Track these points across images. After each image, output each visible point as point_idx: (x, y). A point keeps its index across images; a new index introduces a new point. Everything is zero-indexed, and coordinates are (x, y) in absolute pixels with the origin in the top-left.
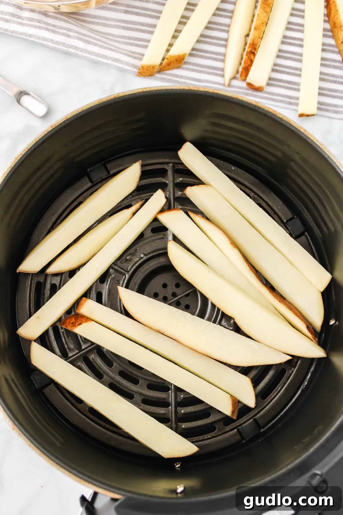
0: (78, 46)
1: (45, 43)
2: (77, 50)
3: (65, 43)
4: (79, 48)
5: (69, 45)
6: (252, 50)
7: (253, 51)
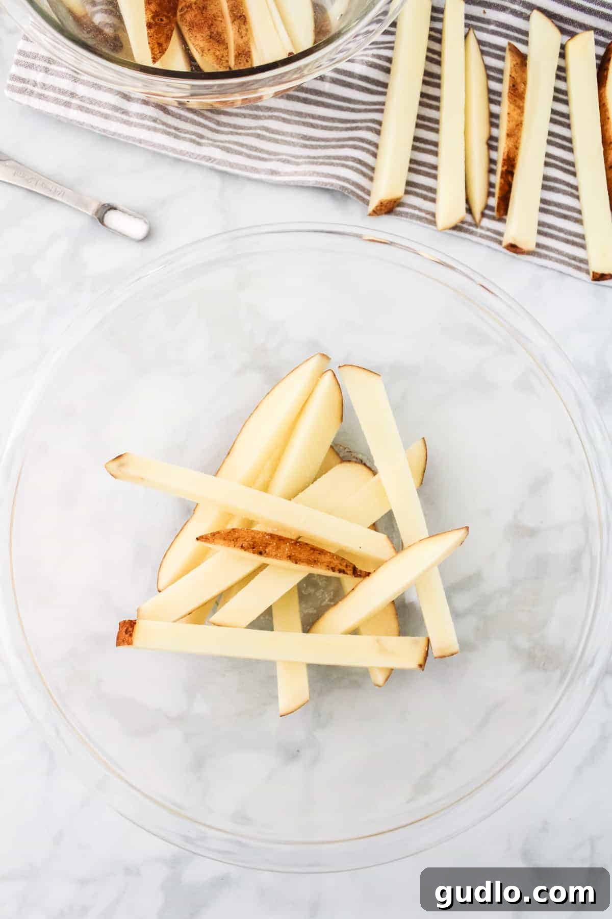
0: (212, 155)
1: (163, 152)
2: (212, 162)
3: (193, 154)
4: (215, 160)
5: (199, 155)
6: (508, 167)
7: (510, 169)
